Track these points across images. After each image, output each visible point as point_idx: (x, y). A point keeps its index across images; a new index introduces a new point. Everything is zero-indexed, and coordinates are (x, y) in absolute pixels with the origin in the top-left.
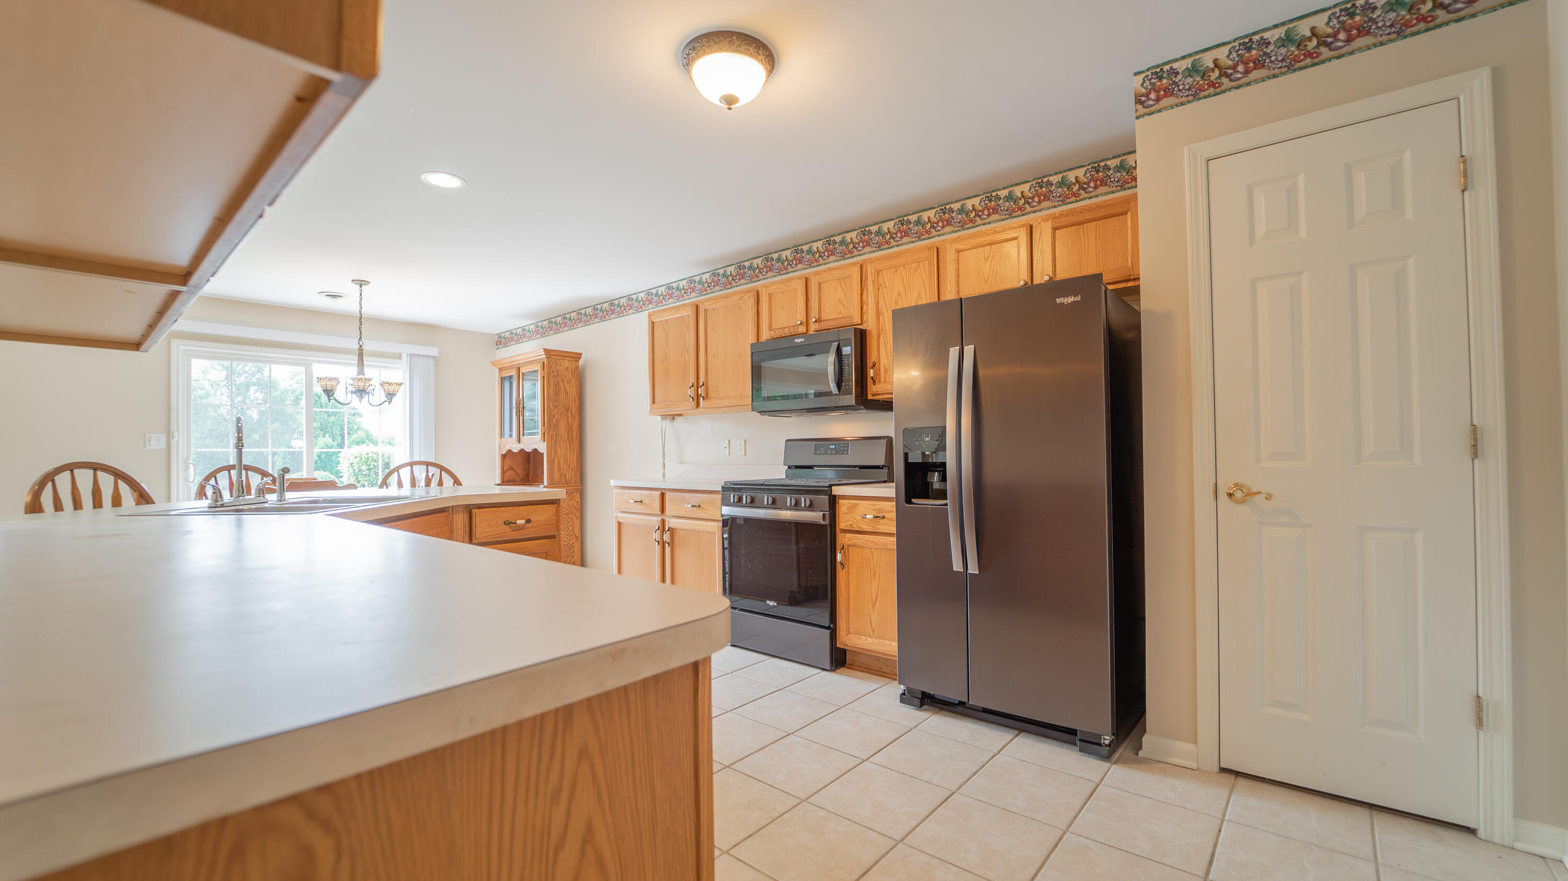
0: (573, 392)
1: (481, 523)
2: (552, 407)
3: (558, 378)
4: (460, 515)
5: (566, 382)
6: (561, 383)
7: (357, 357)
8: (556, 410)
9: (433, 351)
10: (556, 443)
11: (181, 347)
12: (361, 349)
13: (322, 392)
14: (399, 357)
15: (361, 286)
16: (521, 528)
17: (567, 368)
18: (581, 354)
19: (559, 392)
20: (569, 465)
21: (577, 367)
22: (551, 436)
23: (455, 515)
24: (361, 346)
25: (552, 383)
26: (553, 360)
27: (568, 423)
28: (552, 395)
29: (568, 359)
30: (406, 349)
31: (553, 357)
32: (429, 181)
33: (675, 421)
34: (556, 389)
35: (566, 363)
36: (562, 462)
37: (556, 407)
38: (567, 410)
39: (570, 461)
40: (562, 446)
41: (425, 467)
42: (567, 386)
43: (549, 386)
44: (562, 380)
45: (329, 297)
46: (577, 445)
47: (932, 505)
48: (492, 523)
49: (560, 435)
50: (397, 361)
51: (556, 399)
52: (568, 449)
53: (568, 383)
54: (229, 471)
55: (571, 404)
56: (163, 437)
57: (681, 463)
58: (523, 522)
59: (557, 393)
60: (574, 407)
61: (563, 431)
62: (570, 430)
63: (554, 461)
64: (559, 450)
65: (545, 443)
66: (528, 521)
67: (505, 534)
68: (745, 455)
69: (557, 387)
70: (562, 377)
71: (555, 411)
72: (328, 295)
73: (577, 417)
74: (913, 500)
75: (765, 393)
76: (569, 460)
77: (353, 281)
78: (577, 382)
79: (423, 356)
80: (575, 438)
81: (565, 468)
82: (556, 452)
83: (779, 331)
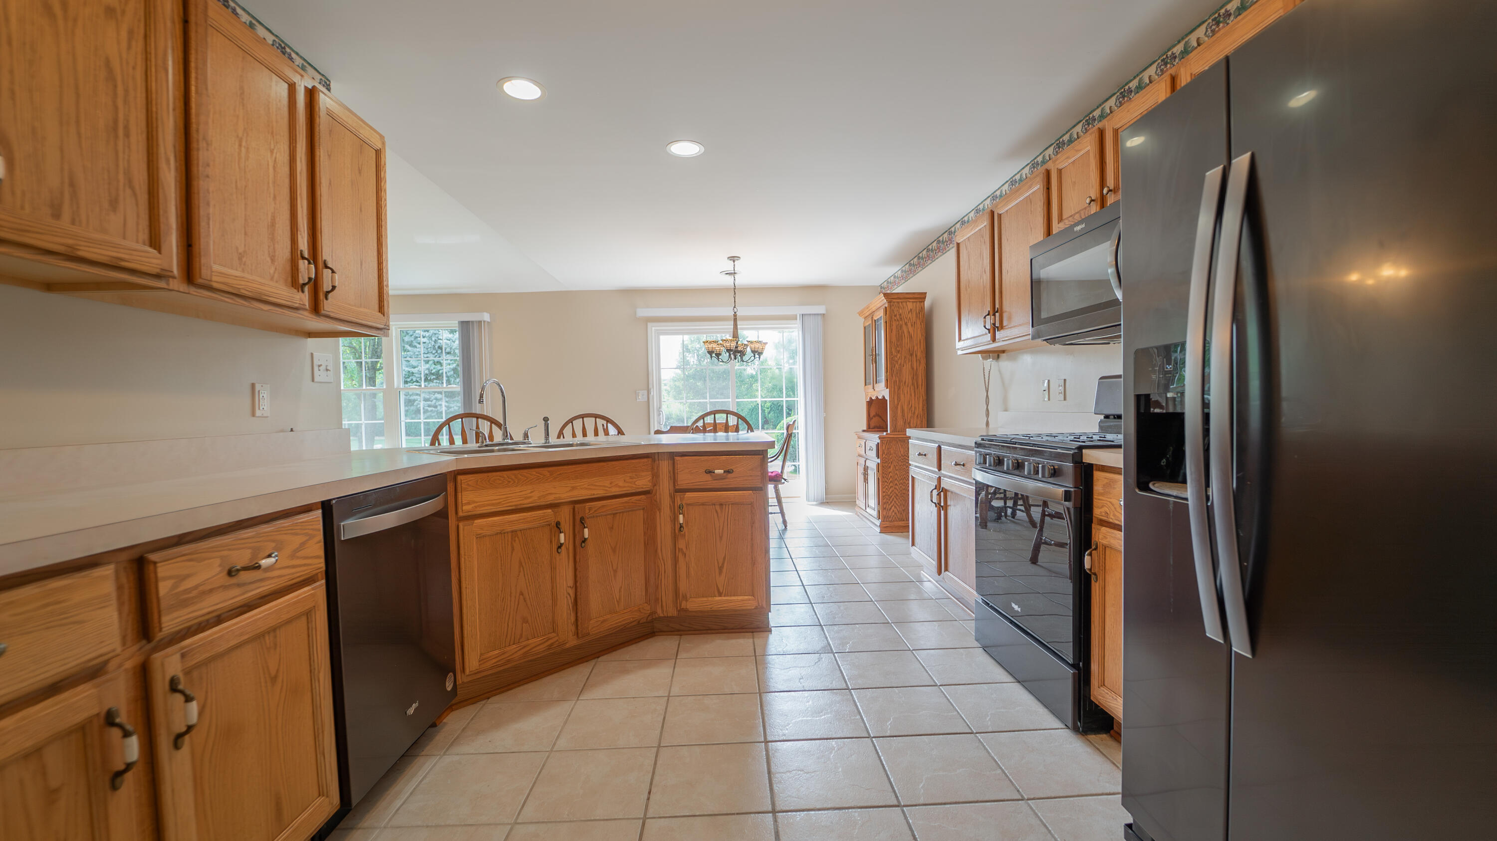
0: (919, 335)
1: (683, 470)
2: (894, 353)
3: (901, 322)
4: (665, 462)
5: (909, 325)
6: (904, 326)
7: (732, 323)
8: (899, 355)
9: (821, 310)
10: (899, 388)
11: (653, 328)
12: (735, 315)
13: (707, 353)
14: (794, 318)
15: (734, 261)
16: (720, 478)
17: (911, 310)
18: (926, 293)
19: (902, 336)
20: (914, 413)
21: (922, 308)
22: (894, 383)
23: (660, 462)
24: (735, 313)
25: (894, 327)
26: (896, 303)
27: (913, 369)
28: (894, 339)
29: (910, 300)
30: (799, 310)
31: (894, 301)
32: (673, 151)
33: (1000, 359)
34: (899, 334)
35: (910, 305)
36: (905, 408)
37: (899, 352)
38: (912, 355)
39: (915, 408)
40: (906, 392)
41: (725, 415)
42: (911, 330)
43: (891, 331)
44: (906, 324)
45: (727, 275)
46: (922, 390)
47: (1176, 497)
48: (692, 471)
49: (904, 380)
50: (794, 322)
51: (898, 344)
52: (913, 395)
53: (912, 325)
54: (583, 418)
55: (916, 348)
56: (645, 392)
57: (1006, 410)
58: (721, 471)
59: (900, 337)
60: (920, 352)
61: (906, 375)
62: (915, 375)
63: (897, 408)
64: (902, 396)
65: (888, 389)
66: (728, 472)
67: (706, 483)
68: (1065, 399)
69: (900, 331)
70: (906, 320)
71: (898, 357)
72: (726, 274)
73: (923, 362)
74: (1151, 486)
75: (1044, 315)
76: (913, 405)
77: (728, 258)
78: (922, 324)
79: (813, 314)
80: (920, 384)
81: (910, 415)
82: (899, 399)
83: (1069, 221)
